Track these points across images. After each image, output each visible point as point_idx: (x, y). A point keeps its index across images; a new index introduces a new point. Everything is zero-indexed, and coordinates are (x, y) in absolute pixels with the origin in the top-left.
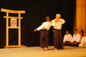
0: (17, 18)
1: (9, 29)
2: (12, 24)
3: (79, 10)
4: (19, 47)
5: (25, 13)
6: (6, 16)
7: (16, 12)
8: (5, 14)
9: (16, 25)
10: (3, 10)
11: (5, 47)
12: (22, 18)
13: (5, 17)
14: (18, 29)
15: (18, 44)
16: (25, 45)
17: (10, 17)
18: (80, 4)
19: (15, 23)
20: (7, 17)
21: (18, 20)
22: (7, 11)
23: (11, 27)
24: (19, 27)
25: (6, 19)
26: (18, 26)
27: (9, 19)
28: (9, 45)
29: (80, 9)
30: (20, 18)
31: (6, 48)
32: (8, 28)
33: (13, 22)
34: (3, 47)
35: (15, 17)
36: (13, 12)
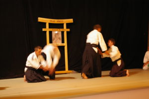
0: (61, 30)
4: (66, 74)
5: (72, 22)
6: (45, 27)
7: (59, 22)
8: (44, 25)
9: (61, 41)
10: (41, 19)
12: (69, 30)
13: (44, 30)
14: (63, 47)
15: (64, 69)
16: (75, 70)
17: (51, 30)
19: (59, 38)
20: (47, 29)
21: (63, 33)
22: (47, 21)
24: (65, 44)
25: (45, 32)
26: (63, 42)
27: (51, 33)
30: (66, 30)
33: (55, 36)
35: (59, 29)
36: (56, 21)
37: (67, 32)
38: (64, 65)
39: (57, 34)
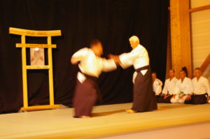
0: (44, 46)
1: (29, 71)
2: (33, 59)
3: (176, 25)
4: (50, 109)
5: (60, 35)
6: (20, 42)
7: (41, 34)
8: (18, 38)
9: (43, 62)
10: (13, 31)
11: (22, 109)
12: (55, 46)
13: (18, 45)
14: (46, 71)
15: (48, 103)
16: (64, 104)
17: (29, 45)
18: (178, 13)
19: (41, 58)
20: (23, 45)
21: (46, 50)
22: (23, 33)
23: (33, 67)
24: (50, 67)
25: (20, 49)
26: (46, 63)
27: (28, 50)
28: (29, 105)
29: (178, 23)
30: (50, 46)
31: (23, 111)
32: (25, 68)
33: (35, 54)
34: (16, 111)
35: (40, 45)
36: (36, 33)
37: (53, 49)
38: (49, 97)
39: (38, 51)
